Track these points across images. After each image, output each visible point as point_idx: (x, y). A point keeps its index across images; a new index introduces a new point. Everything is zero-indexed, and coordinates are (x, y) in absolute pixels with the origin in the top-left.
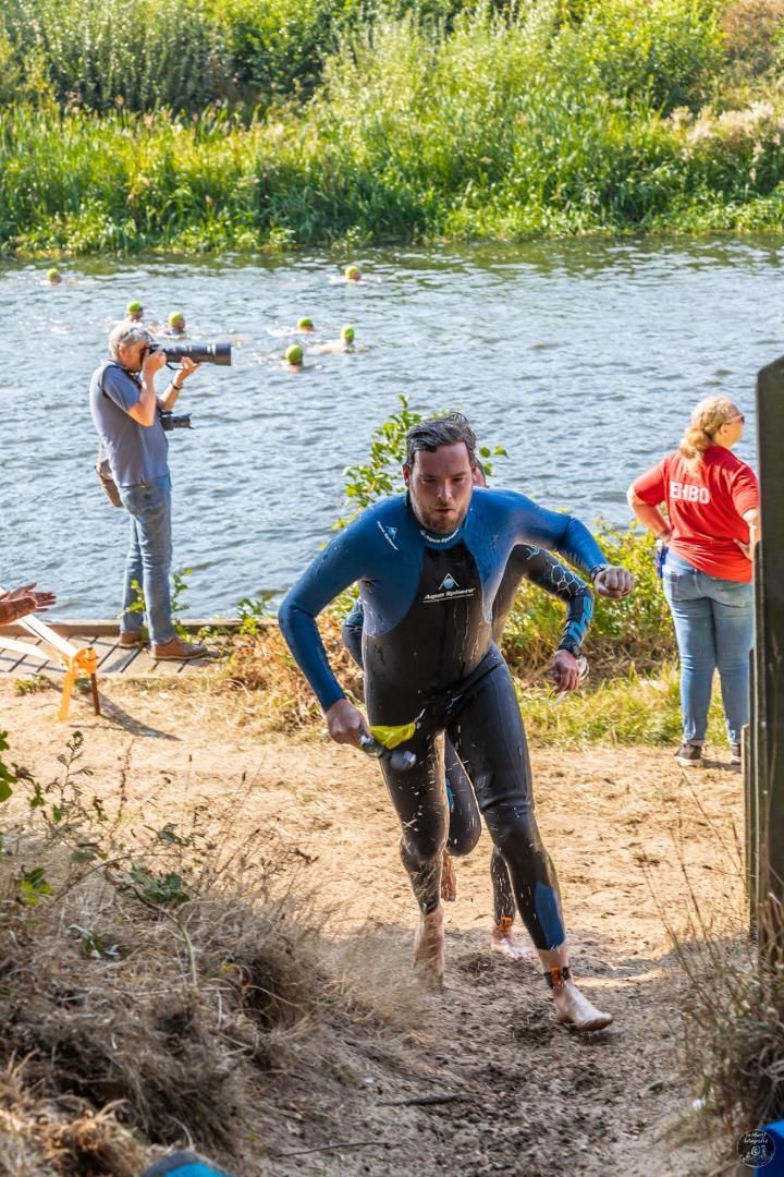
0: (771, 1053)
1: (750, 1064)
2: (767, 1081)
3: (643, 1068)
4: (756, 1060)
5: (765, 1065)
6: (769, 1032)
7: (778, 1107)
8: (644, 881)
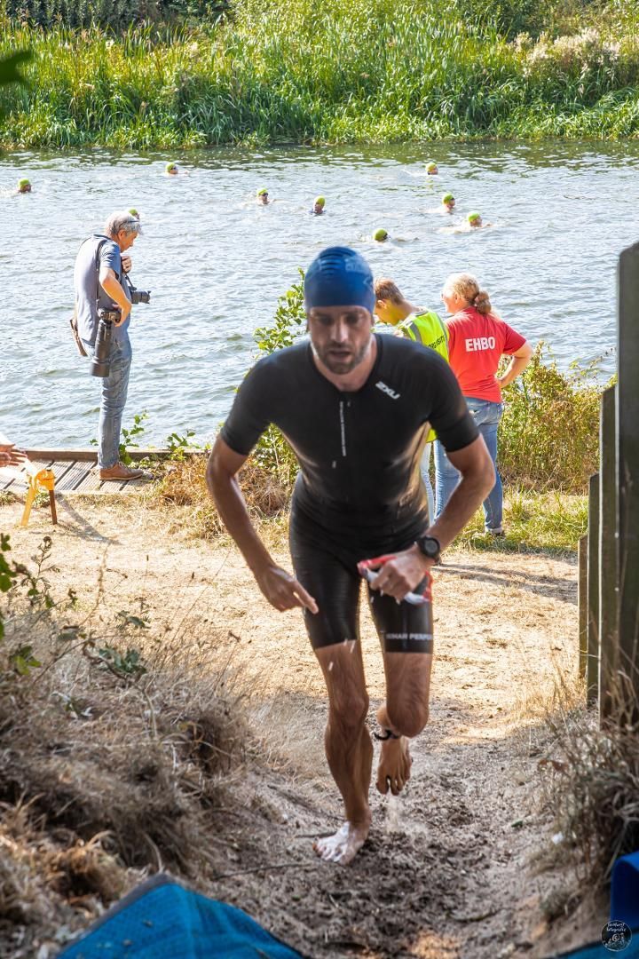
0: (622, 797)
1: (606, 806)
2: (619, 820)
3: (504, 809)
4: (610, 803)
5: (617, 808)
6: (621, 781)
7: (629, 842)
8: (495, 660)
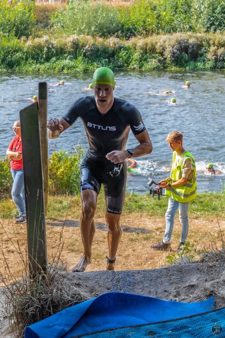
0: (29, 305)
1: (23, 309)
2: (27, 313)
3: (3, 312)
4: (24, 308)
5: (27, 309)
6: (28, 300)
7: (31, 321)
8: (9, 257)
